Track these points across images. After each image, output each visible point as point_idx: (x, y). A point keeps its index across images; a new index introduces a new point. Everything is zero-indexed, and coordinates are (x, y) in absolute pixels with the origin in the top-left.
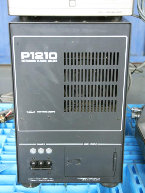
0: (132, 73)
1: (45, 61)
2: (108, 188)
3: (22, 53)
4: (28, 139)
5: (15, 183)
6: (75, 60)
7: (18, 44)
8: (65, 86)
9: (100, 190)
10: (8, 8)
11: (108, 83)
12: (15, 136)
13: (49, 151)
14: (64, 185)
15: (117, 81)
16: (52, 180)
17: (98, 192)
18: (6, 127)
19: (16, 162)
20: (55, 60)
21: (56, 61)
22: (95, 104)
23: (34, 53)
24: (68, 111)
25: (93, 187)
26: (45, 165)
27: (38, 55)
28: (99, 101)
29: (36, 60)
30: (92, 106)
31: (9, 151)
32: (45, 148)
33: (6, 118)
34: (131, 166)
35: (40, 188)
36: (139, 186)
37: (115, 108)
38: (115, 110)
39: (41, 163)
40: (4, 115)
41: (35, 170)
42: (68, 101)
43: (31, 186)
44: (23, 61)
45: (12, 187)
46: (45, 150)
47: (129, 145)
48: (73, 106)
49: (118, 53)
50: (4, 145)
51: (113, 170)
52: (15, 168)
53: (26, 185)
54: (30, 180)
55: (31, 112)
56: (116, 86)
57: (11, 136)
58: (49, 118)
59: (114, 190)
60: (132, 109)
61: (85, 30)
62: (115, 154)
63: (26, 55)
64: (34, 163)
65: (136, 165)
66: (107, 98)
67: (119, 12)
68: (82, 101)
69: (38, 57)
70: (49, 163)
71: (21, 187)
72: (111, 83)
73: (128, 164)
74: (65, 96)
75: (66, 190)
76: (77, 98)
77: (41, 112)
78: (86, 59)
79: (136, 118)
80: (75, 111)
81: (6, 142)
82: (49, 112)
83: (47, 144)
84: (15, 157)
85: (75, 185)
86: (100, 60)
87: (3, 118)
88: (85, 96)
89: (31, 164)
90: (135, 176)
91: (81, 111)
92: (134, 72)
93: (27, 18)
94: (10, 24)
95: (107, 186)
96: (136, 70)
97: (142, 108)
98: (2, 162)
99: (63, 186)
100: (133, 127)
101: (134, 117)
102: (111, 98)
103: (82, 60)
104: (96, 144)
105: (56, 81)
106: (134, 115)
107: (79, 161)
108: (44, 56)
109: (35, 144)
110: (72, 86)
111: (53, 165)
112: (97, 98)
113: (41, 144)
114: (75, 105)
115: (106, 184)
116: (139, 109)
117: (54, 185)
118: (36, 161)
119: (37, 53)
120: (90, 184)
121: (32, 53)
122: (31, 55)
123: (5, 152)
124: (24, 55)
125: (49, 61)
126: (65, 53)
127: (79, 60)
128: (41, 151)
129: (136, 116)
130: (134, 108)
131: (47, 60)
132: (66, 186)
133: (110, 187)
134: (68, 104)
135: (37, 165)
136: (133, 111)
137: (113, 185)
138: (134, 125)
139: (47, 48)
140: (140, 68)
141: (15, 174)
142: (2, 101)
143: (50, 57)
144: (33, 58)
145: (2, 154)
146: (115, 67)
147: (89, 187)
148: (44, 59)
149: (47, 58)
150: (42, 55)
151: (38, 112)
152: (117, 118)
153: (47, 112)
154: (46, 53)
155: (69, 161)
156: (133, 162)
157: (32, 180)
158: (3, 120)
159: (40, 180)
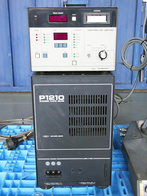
0: (119, 104)
1: (56, 101)
2: (102, 189)
3: (40, 96)
4: (44, 155)
5: (35, 186)
6: (77, 99)
7: (37, 90)
8: (70, 118)
9: (95, 191)
10: (31, 67)
11: (100, 116)
12: (34, 151)
13: (59, 164)
14: (70, 187)
15: (106, 114)
16: (61, 184)
17: (94, 192)
18: (27, 144)
19: (35, 170)
20: (62, 100)
21: (64, 101)
22: (91, 130)
23: (48, 96)
24: (72, 135)
25: (91, 188)
26: (56, 173)
27: (51, 97)
28: (94, 129)
29: (50, 100)
30: (89, 131)
31: (30, 162)
32: (56, 161)
33: (27, 137)
34: (118, 173)
35: (53, 189)
36: (123, 187)
37: (105, 133)
38: (105, 134)
39: (53, 172)
40: (26, 135)
41: (49, 177)
42: (72, 129)
43: (46, 188)
44: (40, 101)
45: (33, 189)
46: (56, 163)
47: (117, 157)
48: (76, 131)
49: (106, 96)
50: (26, 158)
51: (104, 177)
52: (35, 175)
53: (43, 187)
54: (45, 184)
55: (46, 136)
56: (106, 118)
57: (31, 151)
58: (59, 140)
59: (105, 190)
60: (120, 130)
61: (83, 80)
62: (106, 165)
63: (43, 97)
64: (48, 172)
65: (121, 172)
66: (100, 126)
67: (106, 69)
68: (82, 128)
69: (51, 98)
70: (59, 172)
71: (39, 189)
72: (102, 116)
73: (116, 171)
74: (70, 125)
75: (71, 191)
76: (78, 127)
77: (53, 136)
78: (84, 99)
79: (123, 136)
80: (77, 135)
81: (28, 155)
82: (59, 136)
83: (57, 159)
84: (35, 166)
85: (78, 187)
86: (94, 99)
87: (25, 138)
88: (84, 125)
89: (46, 173)
90: (121, 180)
91: (82, 135)
92: (120, 102)
93: (43, 73)
94: (32, 77)
95: (100, 188)
96: (122, 101)
97: (127, 129)
98: (26, 170)
99: (69, 189)
100: (120, 143)
101: (122, 136)
102: (102, 126)
103: (82, 99)
104: (92, 159)
105: (63, 115)
106: (121, 134)
107: (80, 170)
108: (55, 98)
109: (49, 159)
110: (74, 118)
111: (61, 174)
112: (92, 127)
113: (53, 159)
114: (77, 130)
115: (100, 187)
116: (125, 129)
117: (63, 187)
118: (50, 171)
119: (50, 96)
120: (89, 186)
121: (47, 96)
122: (46, 98)
123: (27, 163)
124: (41, 97)
125: (58, 101)
126: (69, 96)
127: (79, 100)
128: (53, 164)
129: (123, 135)
130: (121, 129)
131: (57, 100)
132: (71, 188)
133: (103, 188)
134: (72, 130)
135: (51, 173)
136: (121, 131)
137: (104, 187)
138: (121, 141)
139: (57, 92)
140: (125, 100)
141: (35, 180)
142: (24, 123)
143: (59, 99)
144: (47, 99)
145: (25, 164)
146: (105, 105)
147: (87, 189)
148: (55, 100)
149: (57, 99)
150: (54, 97)
151: (51, 136)
152: (106, 140)
153: (57, 136)
154: (56, 96)
155: (73, 171)
156: (120, 170)
157: (47, 184)
158: (25, 139)
159: (52, 184)
